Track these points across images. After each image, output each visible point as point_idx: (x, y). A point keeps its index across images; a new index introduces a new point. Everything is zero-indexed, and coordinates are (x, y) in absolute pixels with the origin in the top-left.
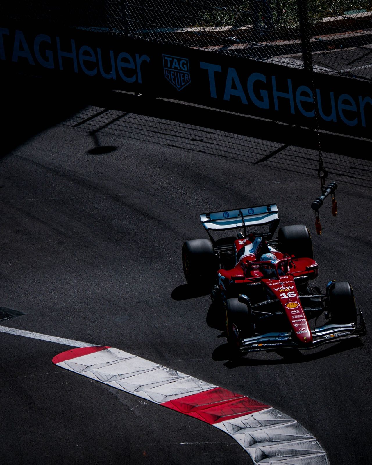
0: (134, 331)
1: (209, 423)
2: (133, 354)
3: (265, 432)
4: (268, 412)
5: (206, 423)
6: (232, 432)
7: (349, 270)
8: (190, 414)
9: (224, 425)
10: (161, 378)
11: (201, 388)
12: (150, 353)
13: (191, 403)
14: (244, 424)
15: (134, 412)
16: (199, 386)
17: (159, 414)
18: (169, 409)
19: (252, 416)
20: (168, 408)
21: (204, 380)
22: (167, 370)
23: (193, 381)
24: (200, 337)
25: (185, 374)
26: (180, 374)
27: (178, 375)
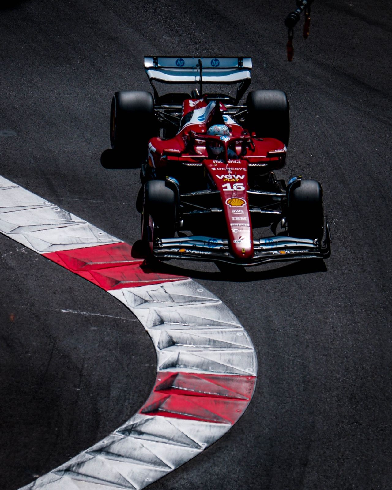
0: (21, 152)
1: (104, 288)
2: (15, 182)
3: (176, 311)
4: (185, 284)
5: (99, 287)
6: (133, 305)
7: (319, 109)
8: (81, 273)
9: (123, 294)
10: (48, 219)
11: (99, 240)
12: (38, 185)
13: (83, 259)
14: (150, 295)
15: (5, 260)
16: (96, 237)
17: (39, 267)
18: (52, 263)
19: (162, 287)
20: (51, 261)
21: (104, 230)
22: (57, 211)
23: (91, 229)
24: (107, 173)
25: (81, 219)
26: (74, 217)
27: (71, 219)
